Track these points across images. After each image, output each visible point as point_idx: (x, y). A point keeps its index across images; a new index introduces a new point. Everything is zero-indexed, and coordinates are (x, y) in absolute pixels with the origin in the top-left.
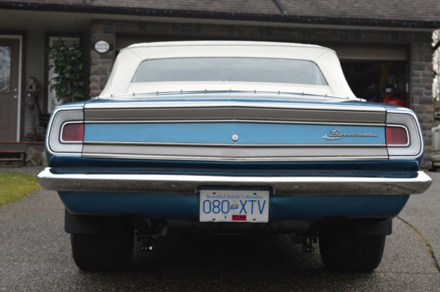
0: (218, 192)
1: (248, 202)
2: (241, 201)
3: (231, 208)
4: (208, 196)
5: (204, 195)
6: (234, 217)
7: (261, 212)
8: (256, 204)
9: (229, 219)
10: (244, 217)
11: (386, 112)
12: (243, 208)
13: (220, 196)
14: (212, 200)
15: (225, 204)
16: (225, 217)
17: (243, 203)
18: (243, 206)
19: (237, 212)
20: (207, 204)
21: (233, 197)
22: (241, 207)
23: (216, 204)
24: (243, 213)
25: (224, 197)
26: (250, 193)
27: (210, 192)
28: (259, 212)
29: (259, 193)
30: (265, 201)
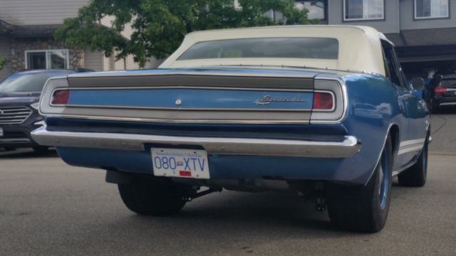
0: (166, 150)
1: (190, 160)
2: (185, 159)
3: (178, 165)
4: (157, 153)
5: (155, 152)
6: (182, 173)
7: (202, 169)
8: (197, 162)
9: (177, 175)
10: (189, 173)
11: (313, 78)
12: (187, 165)
13: (167, 154)
14: (161, 158)
15: (172, 161)
16: (174, 173)
17: (187, 160)
18: (187, 163)
19: (182, 168)
20: (157, 160)
21: (178, 155)
22: (185, 164)
23: (165, 160)
24: (188, 170)
25: (170, 155)
26: (191, 152)
27: (159, 150)
28: (200, 169)
29: (199, 152)
30: (204, 160)
